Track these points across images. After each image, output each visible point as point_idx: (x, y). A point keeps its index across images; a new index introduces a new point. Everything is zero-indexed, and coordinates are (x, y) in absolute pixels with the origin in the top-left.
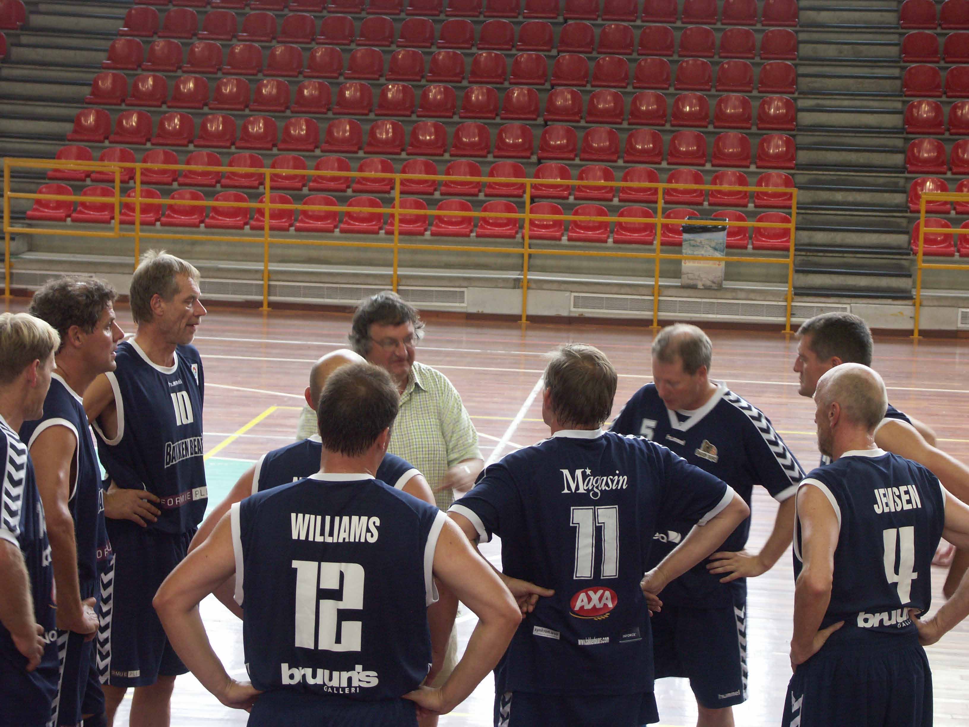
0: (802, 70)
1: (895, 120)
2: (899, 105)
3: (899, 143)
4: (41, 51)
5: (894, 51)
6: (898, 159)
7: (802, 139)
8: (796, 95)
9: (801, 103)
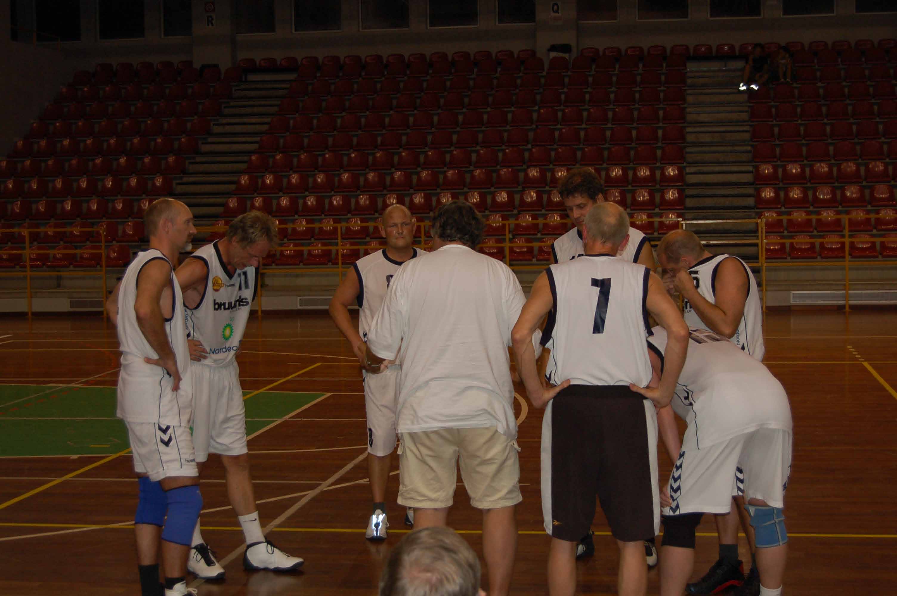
0: (688, 150)
1: (749, 178)
2: (751, 169)
3: (751, 191)
4: (206, 165)
5: (747, 136)
6: (751, 201)
7: (689, 192)
8: (685, 164)
9: (688, 170)
